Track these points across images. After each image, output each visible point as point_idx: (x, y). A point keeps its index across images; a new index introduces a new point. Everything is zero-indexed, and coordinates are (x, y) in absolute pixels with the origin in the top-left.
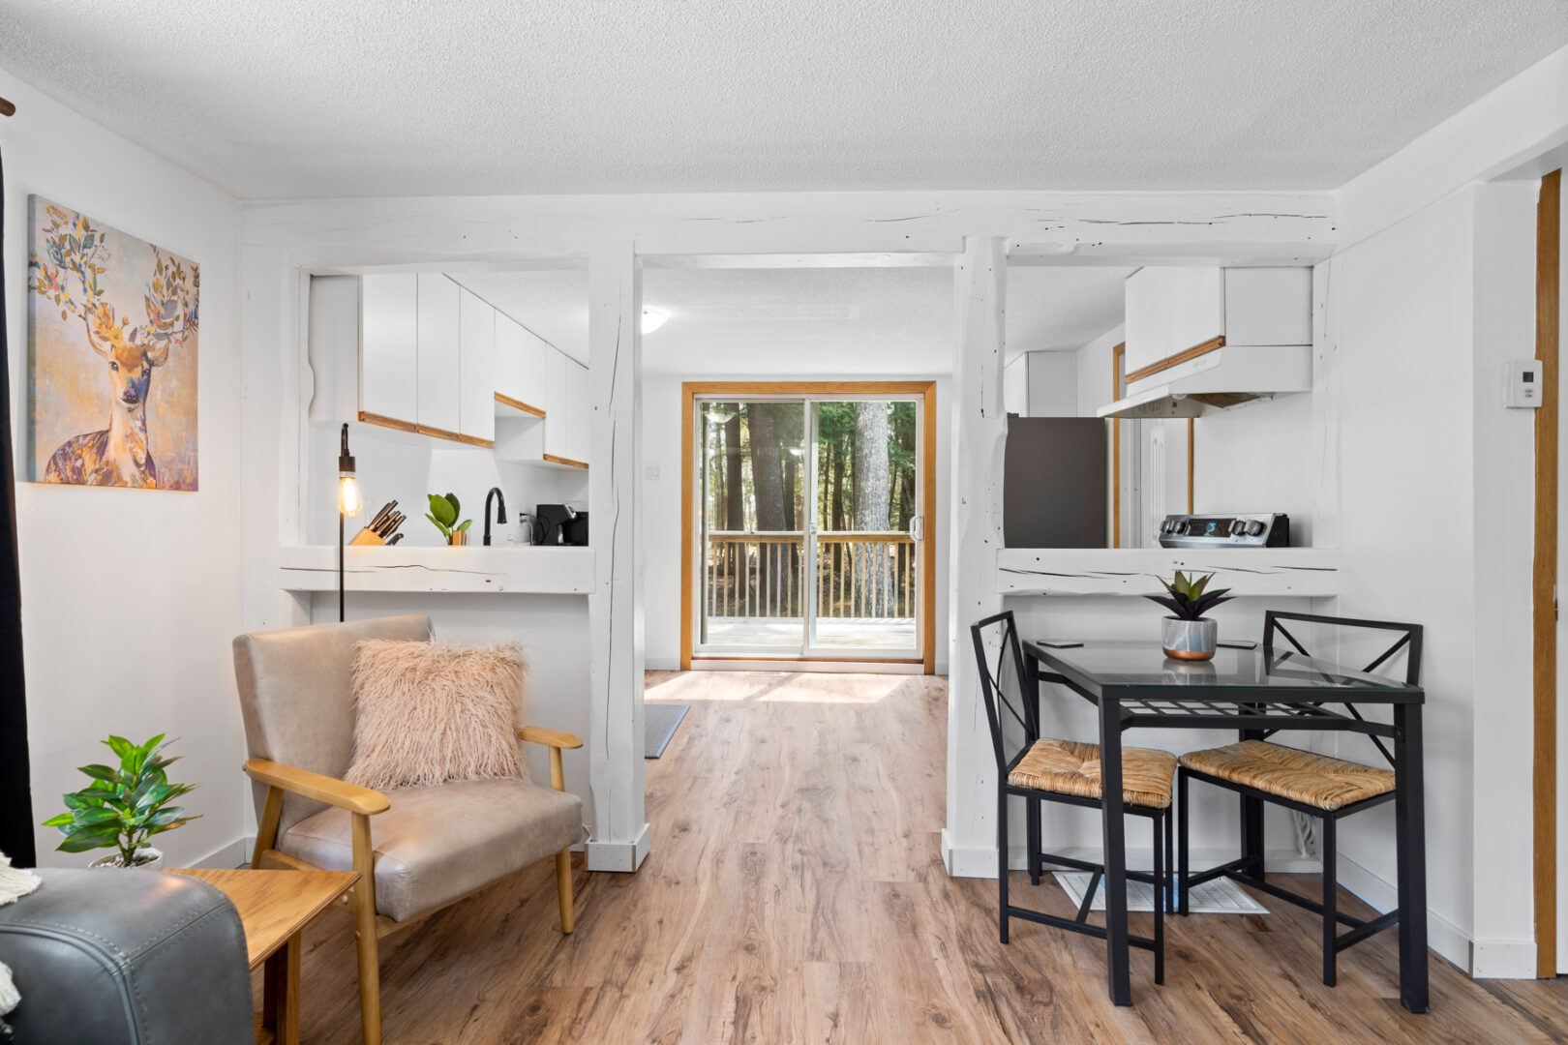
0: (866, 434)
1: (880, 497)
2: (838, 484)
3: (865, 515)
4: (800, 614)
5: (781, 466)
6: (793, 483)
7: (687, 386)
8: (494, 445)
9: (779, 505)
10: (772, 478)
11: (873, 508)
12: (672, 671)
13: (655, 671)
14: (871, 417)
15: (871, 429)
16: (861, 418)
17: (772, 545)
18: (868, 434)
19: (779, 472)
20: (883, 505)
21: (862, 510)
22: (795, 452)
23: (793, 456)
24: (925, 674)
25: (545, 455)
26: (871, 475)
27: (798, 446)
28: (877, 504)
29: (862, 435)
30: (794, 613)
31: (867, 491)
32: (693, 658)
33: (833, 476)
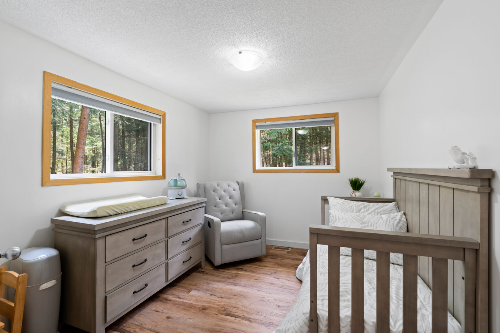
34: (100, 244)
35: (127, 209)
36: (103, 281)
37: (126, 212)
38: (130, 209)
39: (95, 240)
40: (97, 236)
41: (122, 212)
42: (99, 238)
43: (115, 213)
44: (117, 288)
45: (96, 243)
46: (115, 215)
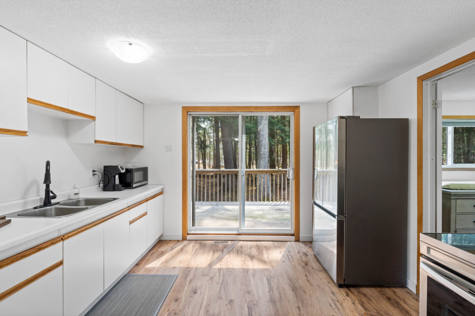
0: (261, 133)
1: (266, 155)
2: (250, 149)
3: (260, 161)
4: (238, 200)
5: (232, 144)
6: (236, 149)
7: (184, 108)
8: (27, 134)
9: (231, 157)
10: (229, 148)
11: (263, 159)
12: (178, 241)
13: (170, 241)
14: (262, 127)
15: (262, 131)
16: (259, 127)
17: (227, 174)
18: (262, 133)
19: (231, 146)
20: (267, 158)
21: (260, 159)
22: (236, 139)
23: (236, 141)
24: (295, 241)
25: (95, 141)
26: (262, 147)
27: (237, 137)
28: (265, 157)
29: (259, 133)
30: (236, 200)
31: (261, 153)
32: (188, 234)
33: (249, 147)
34: (453, 202)
35: (468, 187)
36: (454, 222)
37: (468, 189)
38: (471, 188)
39: (450, 199)
40: (452, 198)
41: (465, 189)
42: (453, 199)
43: (460, 188)
44: (462, 229)
45: (451, 201)
46: (460, 190)
